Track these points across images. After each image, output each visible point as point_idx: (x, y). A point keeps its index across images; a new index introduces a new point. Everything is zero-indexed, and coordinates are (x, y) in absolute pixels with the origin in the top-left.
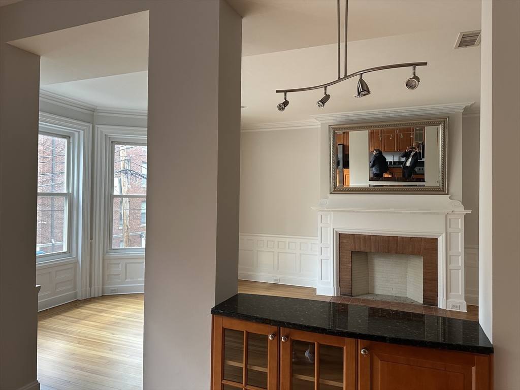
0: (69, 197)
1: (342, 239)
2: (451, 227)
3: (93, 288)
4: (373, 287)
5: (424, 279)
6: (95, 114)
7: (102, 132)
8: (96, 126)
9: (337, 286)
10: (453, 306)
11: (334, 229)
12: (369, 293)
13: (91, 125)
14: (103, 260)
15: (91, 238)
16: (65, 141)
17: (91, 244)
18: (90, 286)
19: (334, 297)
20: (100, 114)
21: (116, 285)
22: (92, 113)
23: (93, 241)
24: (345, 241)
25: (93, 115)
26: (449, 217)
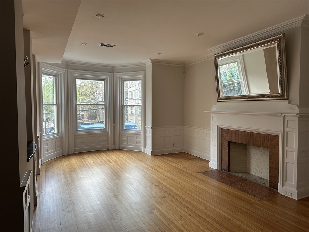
0: (105, 105)
1: (223, 132)
2: (288, 127)
3: (115, 145)
4: (250, 169)
5: (270, 167)
6: (114, 68)
7: (117, 76)
8: (115, 74)
9: (219, 163)
10: (287, 193)
11: (217, 125)
12: (247, 173)
13: (112, 74)
14: (120, 134)
15: (114, 124)
16: (103, 82)
17: (114, 126)
18: (114, 144)
19: (217, 170)
20: (116, 68)
21: (124, 145)
22: (112, 68)
23: (115, 125)
24: (225, 134)
25: (113, 69)
26: (286, 118)
